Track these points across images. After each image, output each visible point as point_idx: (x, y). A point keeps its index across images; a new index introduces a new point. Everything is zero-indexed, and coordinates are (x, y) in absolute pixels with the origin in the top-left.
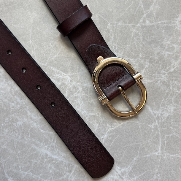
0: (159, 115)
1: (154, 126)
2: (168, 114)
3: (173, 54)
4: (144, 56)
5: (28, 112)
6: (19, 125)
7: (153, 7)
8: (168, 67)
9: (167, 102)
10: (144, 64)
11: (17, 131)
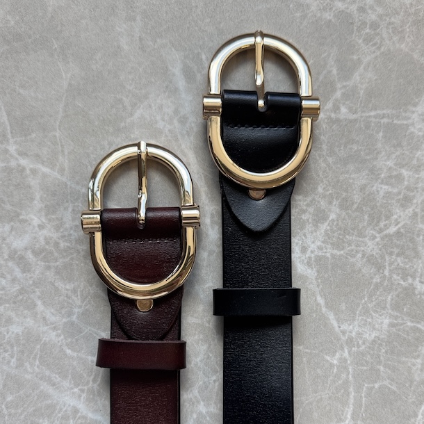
0: (354, 334)
1: (340, 359)
2: (374, 335)
3: (399, 193)
4: (328, 190)
5: (39, 303)
6: (13, 333)
7: (360, 75)
8: (384, 223)
9: (375, 306)
10: (327, 210)
11: (8, 347)
